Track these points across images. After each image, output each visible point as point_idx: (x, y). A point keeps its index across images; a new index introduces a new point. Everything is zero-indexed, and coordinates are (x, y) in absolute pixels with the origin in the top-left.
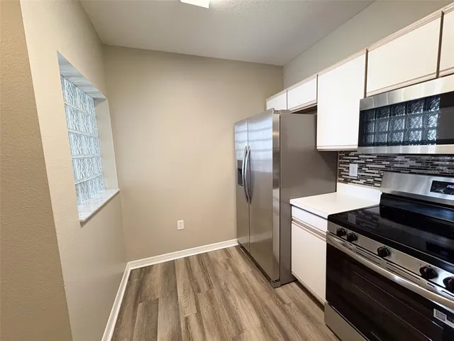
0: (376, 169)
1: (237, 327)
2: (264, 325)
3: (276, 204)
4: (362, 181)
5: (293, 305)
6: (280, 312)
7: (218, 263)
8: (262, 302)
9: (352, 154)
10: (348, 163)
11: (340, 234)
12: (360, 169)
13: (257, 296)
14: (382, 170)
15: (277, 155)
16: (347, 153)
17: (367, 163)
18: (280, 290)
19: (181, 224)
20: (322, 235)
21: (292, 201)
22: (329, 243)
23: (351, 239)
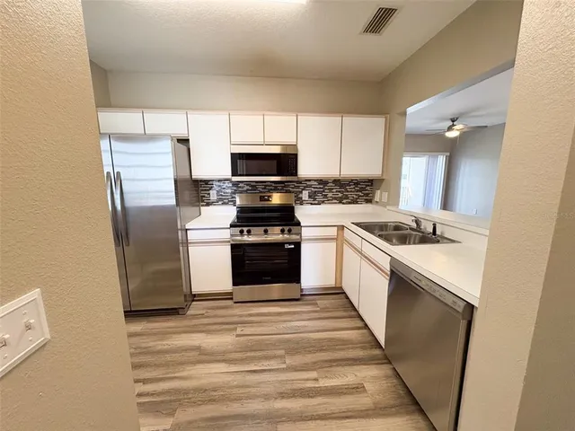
4: (220, 203)
5: (209, 311)
9: (211, 182)
10: (208, 190)
11: (242, 232)
12: (218, 193)
17: (222, 189)
20: (226, 242)
21: (186, 226)
22: (234, 243)
23: (249, 232)
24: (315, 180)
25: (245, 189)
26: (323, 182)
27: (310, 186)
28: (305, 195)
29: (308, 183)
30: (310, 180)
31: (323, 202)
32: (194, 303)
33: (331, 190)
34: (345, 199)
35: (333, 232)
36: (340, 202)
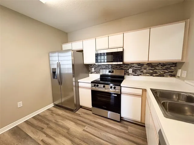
0: (98, 69)
1: (67, 129)
2: (76, 123)
3: (74, 83)
4: (95, 73)
5: (82, 114)
6: (79, 117)
7: (47, 116)
8: (72, 118)
9: (92, 65)
10: (91, 68)
11: (95, 85)
12: (95, 69)
13: (70, 117)
14: (100, 69)
15: (73, 65)
16: (91, 65)
17: (96, 67)
18: (77, 112)
19: (20, 104)
20: (90, 88)
21: (79, 81)
22: (92, 89)
23: (98, 86)
24: (136, 64)
25: (104, 68)
26: (140, 65)
27: (133, 67)
28: (130, 71)
29: (132, 65)
30: (133, 64)
31: (141, 75)
32: (81, 109)
33: (145, 69)
34: (155, 73)
35: (140, 92)
36: (151, 75)
